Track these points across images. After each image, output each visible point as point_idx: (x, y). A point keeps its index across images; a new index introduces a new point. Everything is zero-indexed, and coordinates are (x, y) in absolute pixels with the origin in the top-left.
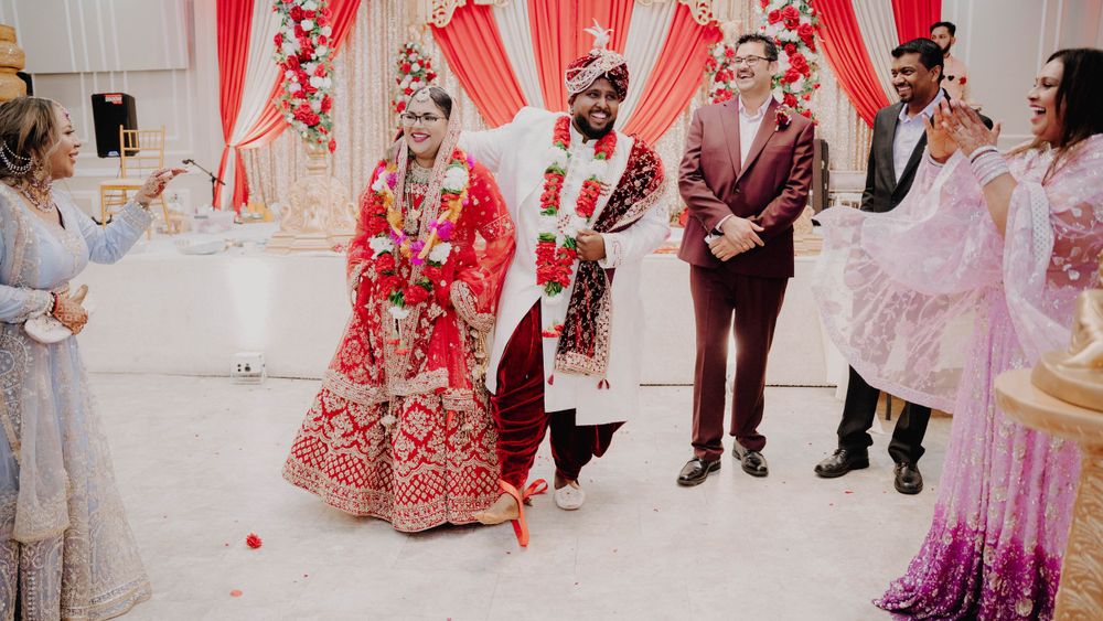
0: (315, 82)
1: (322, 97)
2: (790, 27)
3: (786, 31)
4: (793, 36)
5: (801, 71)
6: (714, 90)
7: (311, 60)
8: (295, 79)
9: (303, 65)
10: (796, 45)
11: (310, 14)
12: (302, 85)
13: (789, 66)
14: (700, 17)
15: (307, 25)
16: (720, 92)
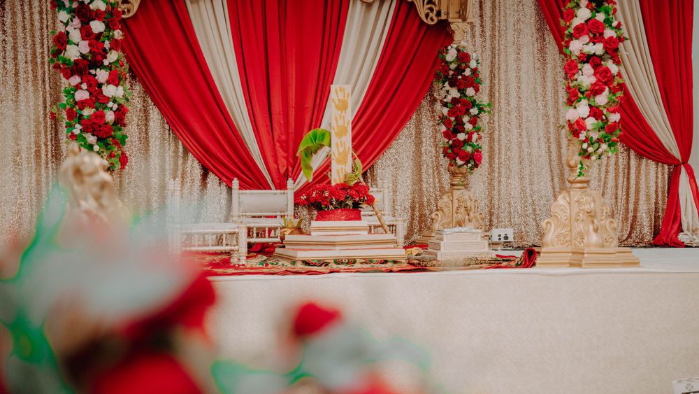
0: (109, 91)
1: (115, 107)
2: (594, 41)
3: (591, 44)
4: (598, 49)
5: (606, 84)
6: (449, 99)
7: (101, 66)
8: (84, 86)
9: (93, 72)
10: (600, 57)
11: (97, 15)
12: (91, 94)
13: (593, 80)
14: (427, 15)
15: (97, 26)
16: (454, 100)
